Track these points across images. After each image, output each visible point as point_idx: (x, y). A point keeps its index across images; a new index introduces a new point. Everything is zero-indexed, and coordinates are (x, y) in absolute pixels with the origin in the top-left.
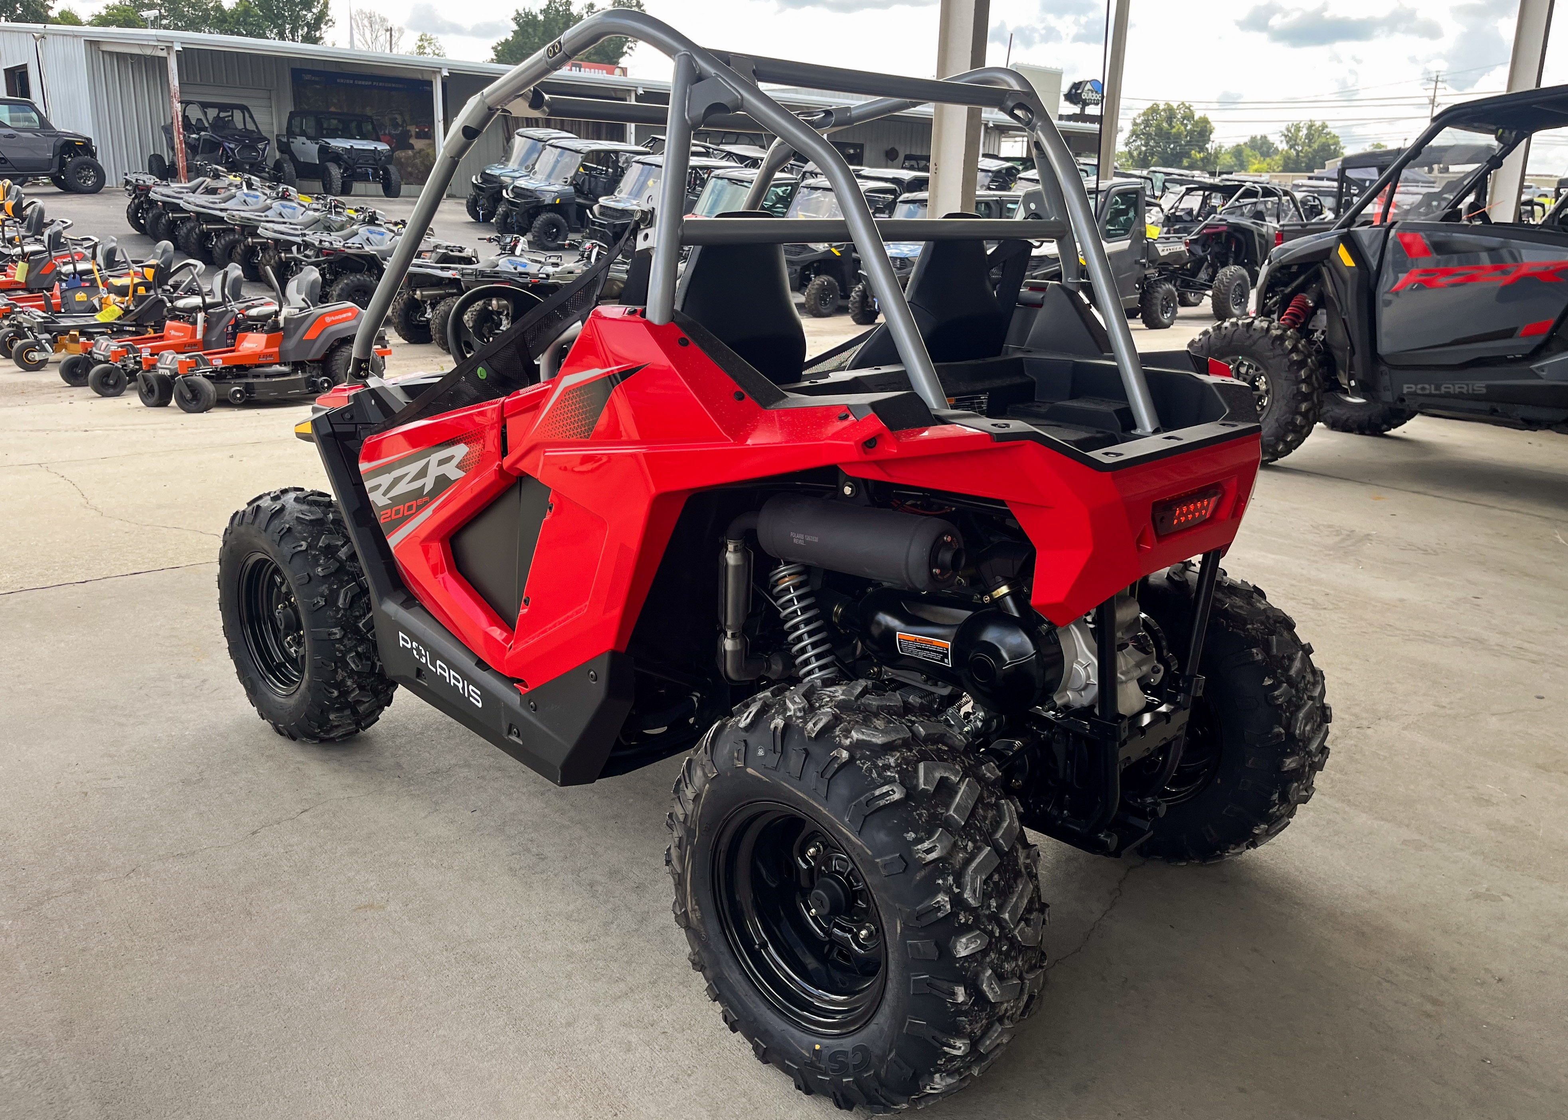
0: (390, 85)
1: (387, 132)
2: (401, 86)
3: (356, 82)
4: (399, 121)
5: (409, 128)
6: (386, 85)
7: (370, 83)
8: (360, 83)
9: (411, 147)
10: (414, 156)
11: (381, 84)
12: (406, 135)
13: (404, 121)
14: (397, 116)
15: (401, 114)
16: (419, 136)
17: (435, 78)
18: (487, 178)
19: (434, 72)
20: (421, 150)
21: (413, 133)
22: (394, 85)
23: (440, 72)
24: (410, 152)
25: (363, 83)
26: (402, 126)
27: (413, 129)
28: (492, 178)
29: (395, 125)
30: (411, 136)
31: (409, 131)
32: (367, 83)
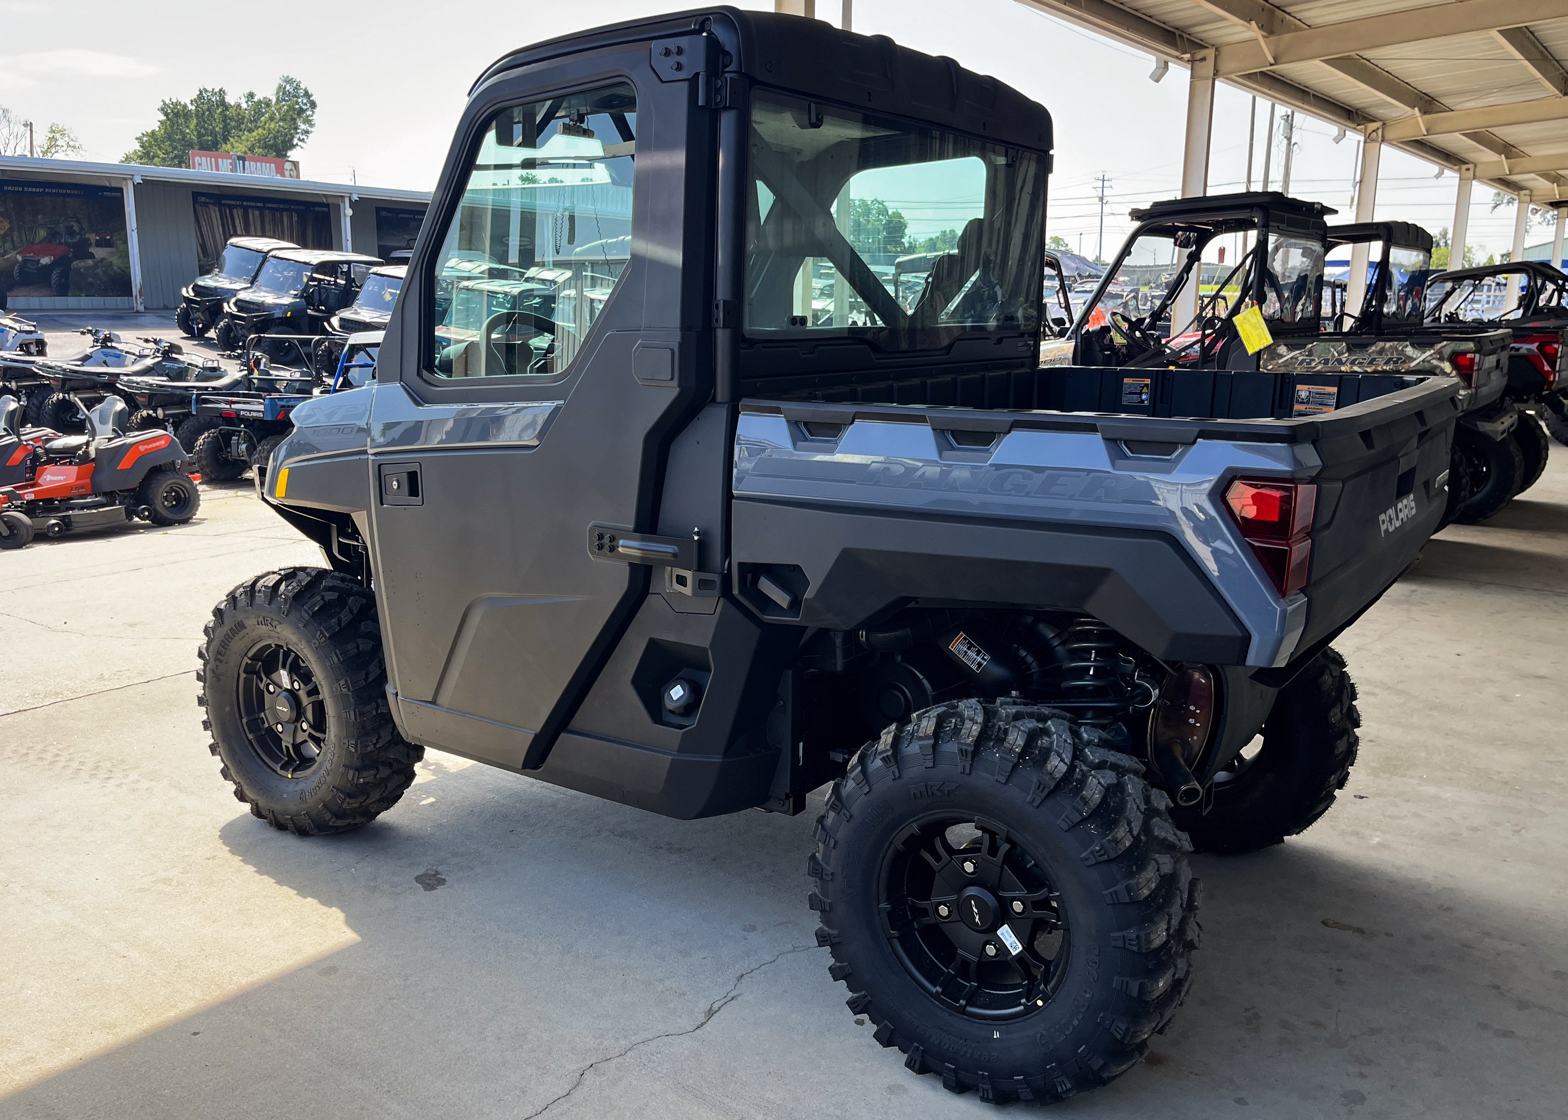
0: (64, 192)
1: (63, 241)
2: (76, 192)
3: (26, 189)
4: (76, 228)
5: (87, 236)
6: (60, 191)
7: (42, 190)
8: (30, 190)
9: (92, 256)
10: (96, 265)
11: (54, 191)
12: (85, 243)
13: (82, 229)
14: (73, 223)
15: (78, 221)
16: (99, 244)
17: (127, 185)
18: (199, 290)
19: (125, 179)
20: (103, 259)
21: (93, 241)
22: (68, 192)
23: (132, 179)
24: (90, 262)
25: (34, 190)
26: (79, 234)
27: (93, 237)
28: (206, 291)
29: (71, 233)
30: (90, 245)
31: (88, 239)
32: (38, 190)
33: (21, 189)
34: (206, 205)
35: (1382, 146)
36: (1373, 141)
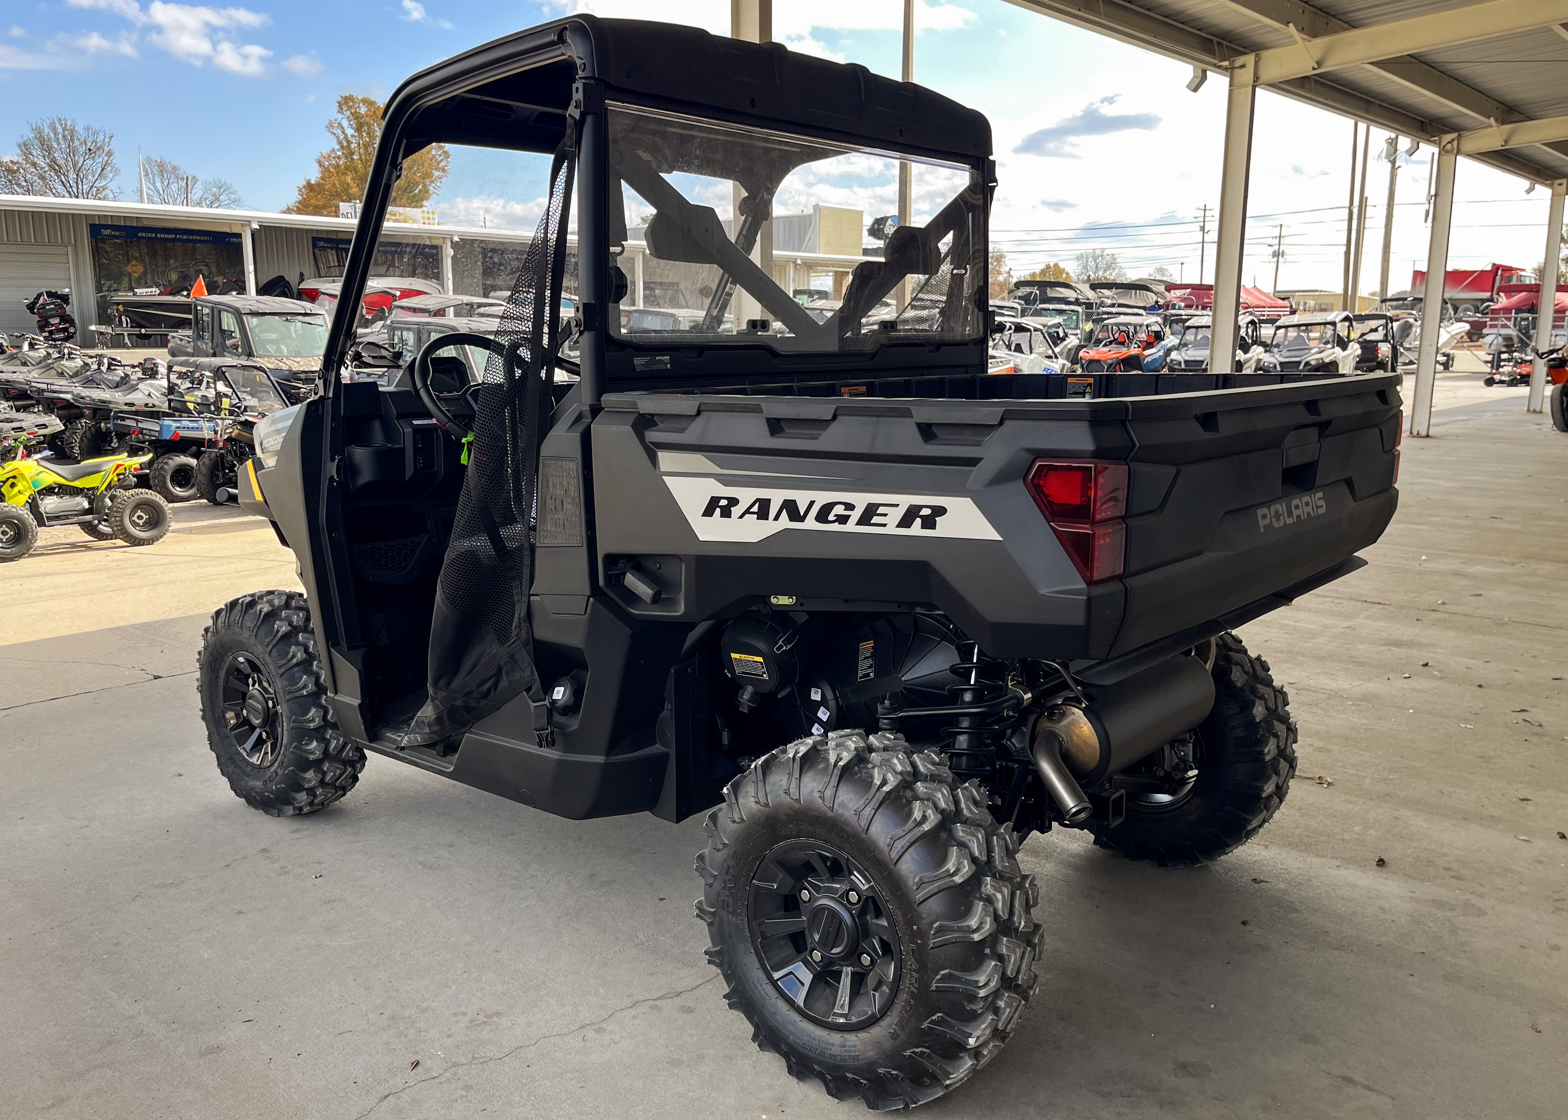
0: (194, 238)
2: (206, 238)
3: (158, 236)
4: (205, 272)
5: (215, 279)
7: (173, 236)
8: (162, 236)
11: (185, 237)
13: (210, 272)
14: (202, 267)
15: (207, 265)
17: (245, 231)
19: (247, 225)
21: (221, 284)
22: (198, 238)
25: (166, 236)
32: (170, 236)
33: (154, 235)
34: (324, 248)
35: (1458, 157)
36: (1447, 152)
